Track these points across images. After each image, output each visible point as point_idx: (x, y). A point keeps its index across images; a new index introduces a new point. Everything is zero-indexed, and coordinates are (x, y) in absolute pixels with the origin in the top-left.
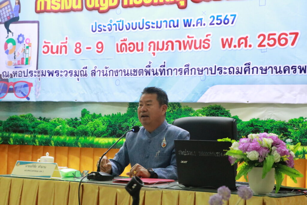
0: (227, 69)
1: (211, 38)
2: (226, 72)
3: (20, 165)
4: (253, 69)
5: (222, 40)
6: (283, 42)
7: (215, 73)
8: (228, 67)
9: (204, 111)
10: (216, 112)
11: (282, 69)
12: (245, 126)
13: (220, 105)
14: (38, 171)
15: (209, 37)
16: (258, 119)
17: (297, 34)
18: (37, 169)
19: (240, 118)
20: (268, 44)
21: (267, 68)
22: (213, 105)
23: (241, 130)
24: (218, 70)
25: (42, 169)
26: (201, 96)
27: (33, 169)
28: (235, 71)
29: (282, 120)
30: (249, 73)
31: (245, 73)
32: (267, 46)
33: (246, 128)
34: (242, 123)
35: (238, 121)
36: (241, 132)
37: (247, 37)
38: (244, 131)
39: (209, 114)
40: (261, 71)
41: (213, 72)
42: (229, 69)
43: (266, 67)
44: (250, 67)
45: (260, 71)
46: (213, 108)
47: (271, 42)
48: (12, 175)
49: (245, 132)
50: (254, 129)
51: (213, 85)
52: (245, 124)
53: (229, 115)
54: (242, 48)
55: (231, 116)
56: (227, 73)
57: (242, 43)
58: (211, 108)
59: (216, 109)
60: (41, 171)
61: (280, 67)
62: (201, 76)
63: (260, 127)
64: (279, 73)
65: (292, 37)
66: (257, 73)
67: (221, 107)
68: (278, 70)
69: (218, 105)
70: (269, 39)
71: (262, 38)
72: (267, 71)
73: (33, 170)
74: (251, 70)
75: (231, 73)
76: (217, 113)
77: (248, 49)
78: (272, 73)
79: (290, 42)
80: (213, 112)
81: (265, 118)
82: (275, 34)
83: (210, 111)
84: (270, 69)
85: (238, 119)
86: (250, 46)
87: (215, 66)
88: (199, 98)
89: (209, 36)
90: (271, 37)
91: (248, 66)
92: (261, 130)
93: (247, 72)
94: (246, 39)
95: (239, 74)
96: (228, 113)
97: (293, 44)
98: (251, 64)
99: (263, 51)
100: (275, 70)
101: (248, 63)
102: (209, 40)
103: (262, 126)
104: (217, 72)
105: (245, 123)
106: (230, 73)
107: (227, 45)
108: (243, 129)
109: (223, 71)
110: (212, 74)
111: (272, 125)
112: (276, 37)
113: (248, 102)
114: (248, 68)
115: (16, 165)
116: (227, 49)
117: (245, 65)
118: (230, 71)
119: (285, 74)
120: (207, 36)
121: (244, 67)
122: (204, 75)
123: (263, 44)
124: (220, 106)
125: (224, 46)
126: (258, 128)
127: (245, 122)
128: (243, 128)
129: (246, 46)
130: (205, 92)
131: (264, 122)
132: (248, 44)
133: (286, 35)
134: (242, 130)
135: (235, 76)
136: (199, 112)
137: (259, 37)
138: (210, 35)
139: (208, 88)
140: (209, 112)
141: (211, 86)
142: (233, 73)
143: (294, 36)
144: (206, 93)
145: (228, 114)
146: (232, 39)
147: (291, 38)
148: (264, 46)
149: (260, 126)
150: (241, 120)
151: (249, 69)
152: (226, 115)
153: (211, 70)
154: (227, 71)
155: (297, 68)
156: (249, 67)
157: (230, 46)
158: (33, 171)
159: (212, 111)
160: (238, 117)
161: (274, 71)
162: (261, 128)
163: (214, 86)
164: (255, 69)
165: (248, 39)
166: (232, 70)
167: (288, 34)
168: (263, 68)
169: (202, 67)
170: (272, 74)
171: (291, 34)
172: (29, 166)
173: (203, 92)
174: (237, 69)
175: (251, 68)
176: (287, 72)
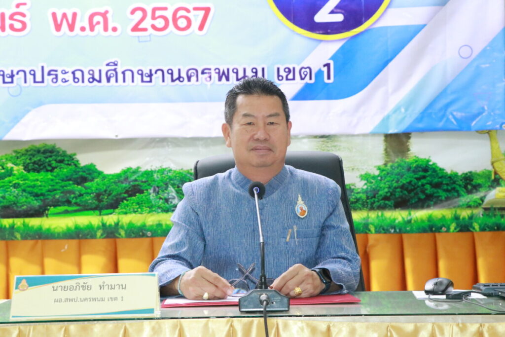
0: (68, 72)
1: (28, 10)
2: (67, 79)
3: (29, 288)
4: (123, 73)
5: (54, 15)
6: (182, 23)
7: (43, 82)
8: (71, 70)
9: (18, 158)
10: (46, 158)
11: (183, 74)
12: (112, 182)
13: (55, 144)
14: (103, 300)
15: (22, 9)
16: (138, 168)
17: (207, 10)
18: (95, 292)
19: (99, 168)
20: (153, 27)
21: (153, 72)
22: (38, 145)
23: (103, 190)
24: (49, 74)
25: (116, 293)
26: (13, 127)
27: (81, 294)
28: (87, 76)
29: (185, 169)
30: (117, 81)
31: (108, 80)
32: (151, 31)
33: (114, 186)
34: (104, 178)
35: (96, 174)
36: (103, 195)
37: (107, 12)
38: (110, 191)
39: (31, 163)
40: (140, 77)
41: (39, 78)
42: (73, 73)
43: (151, 71)
44: (117, 70)
45: (137, 78)
46: (39, 151)
47: (160, 23)
48: (13, 317)
49: (111, 194)
50: (130, 188)
51: (41, 104)
52: (112, 179)
53: (76, 163)
54: (99, 33)
55: (79, 164)
56: (68, 81)
57: (98, 23)
58: (35, 151)
59: (47, 153)
60: (116, 299)
61: (179, 70)
62: (9, 87)
63: (142, 184)
64: (177, 81)
65: (198, 15)
66: (133, 81)
67: (56, 147)
68: (176, 76)
69: (49, 144)
70: (154, 18)
71: (139, 14)
72: (153, 78)
73: (83, 297)
74: (120, 76)
75: (78, 82)
76: (47, 160)
77: (110, 36)
78: (163, 81)
79: (196, 24)
80: (39, 158)
81: (152, 166)
82: (165, 9)
83: (31, 157)
84: (160, 73)
85: (96, 169)
86: (115, 29)
87: (43, 68)
88: (8, 130)
89: (21, 7)
90: (158, 13)
91: (113, 68)
92: (145, 188)
93: (113, 80)
94: (104, 15)
95: (95, 82)
96: (73, 159)
97: (201, 27)
98: (119, 64)
99: (141, 39)
100: (170, 76)
101: (113, 61)
102: (23, 15)
103: (145, 182)
104: (48, 79)
105: (110, 177)
106: (76, 80)
107: (65, 26)
108: (109, 189)
109: (61, 76)
110: (35, 82)
111: (167, 179)
112: (169, 14)
113: (117, 136)
114: (114, 72)
115: (17, 288)
116: (65, 33)
117: (108, 65)
118: (74, 78)
119: (189, 83)
120: (18, 6)
121: (105, 69)
122: (17, 84)
123: (141, 26)
124: (54, 147)
125: (58, 27)
126: (138, 185)
127: (110, 175)
128: (109, 187)
129: (106, 29)
130: (21, 118)
131: (149, 174)
132: (111, 25)
133: (188, 11)
134: (105, 191)
135: (87, 86)
136: (7, 159)
137: (133, 12)
138: (25, 4)
139: (28, 111)
140: (30, 159)
141: (34, 108)
142: (83, 82)
143: (202, 13)
144: (24, 120)
145: (74, 161)
146: (75, 15)
147: (196, 18)
148: (145, 30)
149: (142, 182)
150: (102, 172)
151: (117, 73)
152: (70, 163)
153: (34, 75)
154: (69, 77)
155: (213, 72)
156: (115, 70)
157: (71, 28)
158: (86, 299)
159: (37, 157)
160: (95, 166)
161: (168, 77)
162: (145, 184)
163: (43, 107)
164: (128, 75)
165: (109, 15)
166: (78, 75)
167: (191, 9)
168: (144, 73)
169: (12, 69)
170: (164, 84)
171: (196, 9)
172: (64, 288)
173: (16, 120)
174: (90, 74)
175: (120, 71)
176: (194, 79)
